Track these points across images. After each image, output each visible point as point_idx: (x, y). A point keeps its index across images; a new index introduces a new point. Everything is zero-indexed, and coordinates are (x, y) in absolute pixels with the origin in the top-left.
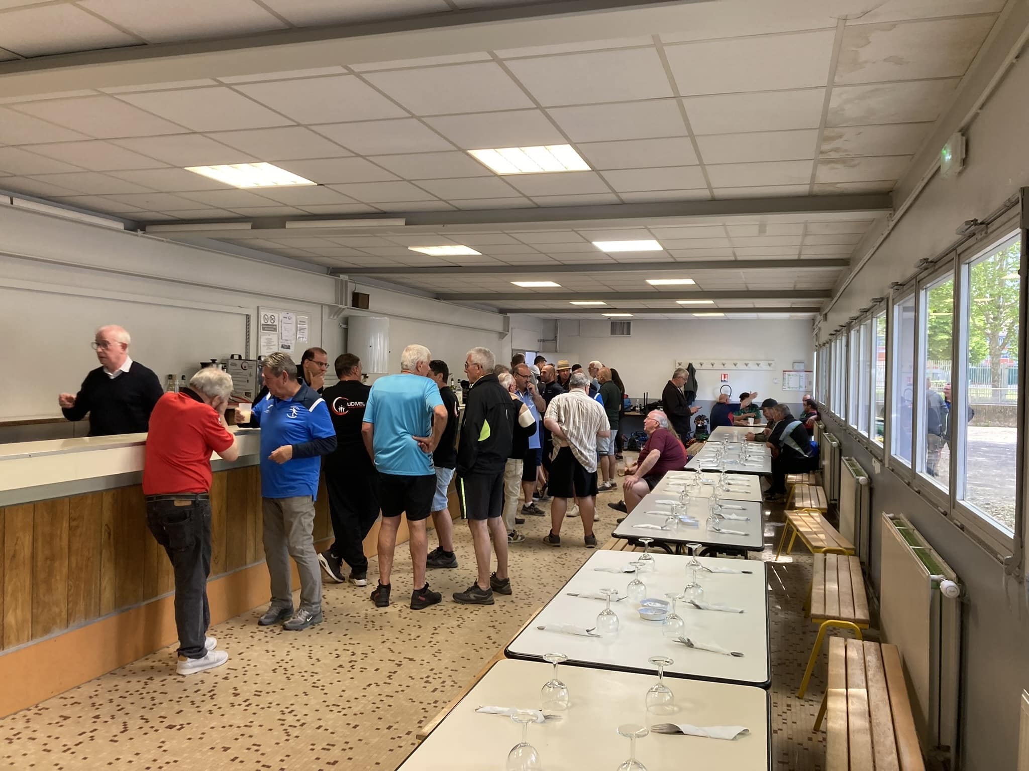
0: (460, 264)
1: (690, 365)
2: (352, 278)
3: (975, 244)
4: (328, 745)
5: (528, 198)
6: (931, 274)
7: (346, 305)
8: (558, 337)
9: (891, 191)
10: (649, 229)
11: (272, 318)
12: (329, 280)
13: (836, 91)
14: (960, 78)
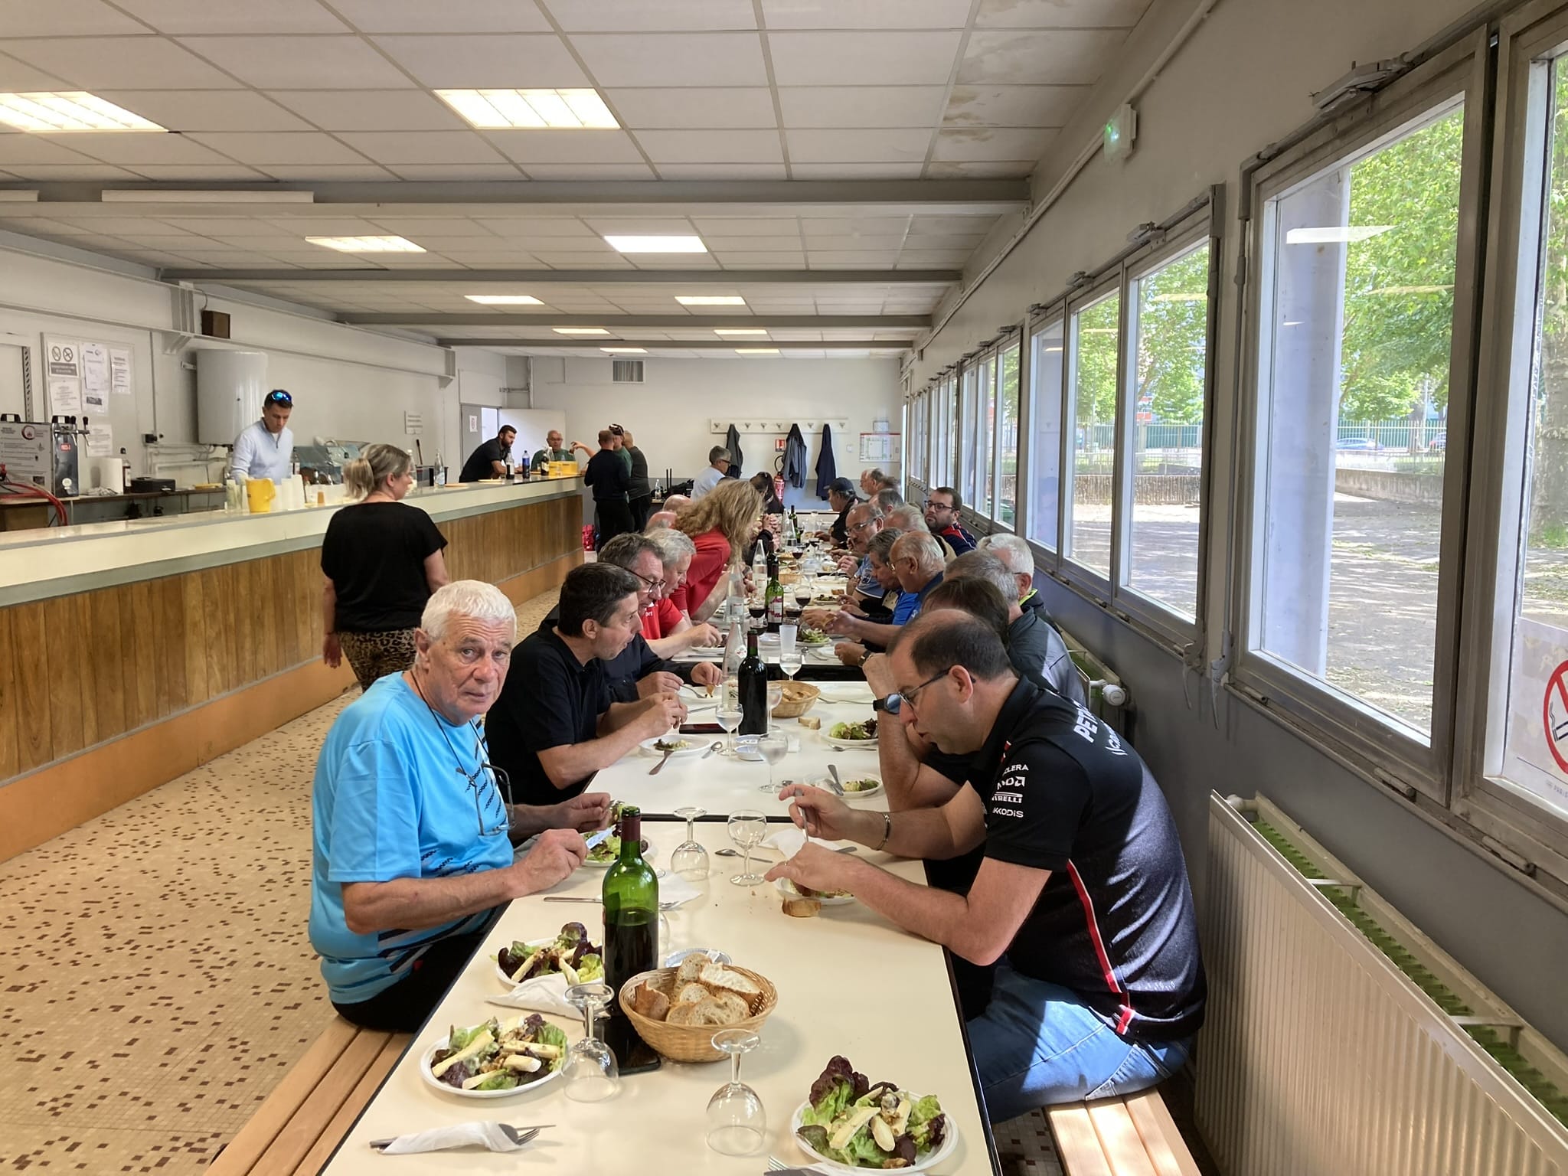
0: (388, 267)
1: (732, 427)
2: (200, 286)
3: (1149, 254)
4: (279, 984)
5: (516, 166)
6: (1088, 292)
7: (192, 331)
8: (532, 385)
9: (1028, 176)
10: (690, 220)
11: (67, 352)
12: (162, 289)
13: (975, 36)
14: (1131, 29)
